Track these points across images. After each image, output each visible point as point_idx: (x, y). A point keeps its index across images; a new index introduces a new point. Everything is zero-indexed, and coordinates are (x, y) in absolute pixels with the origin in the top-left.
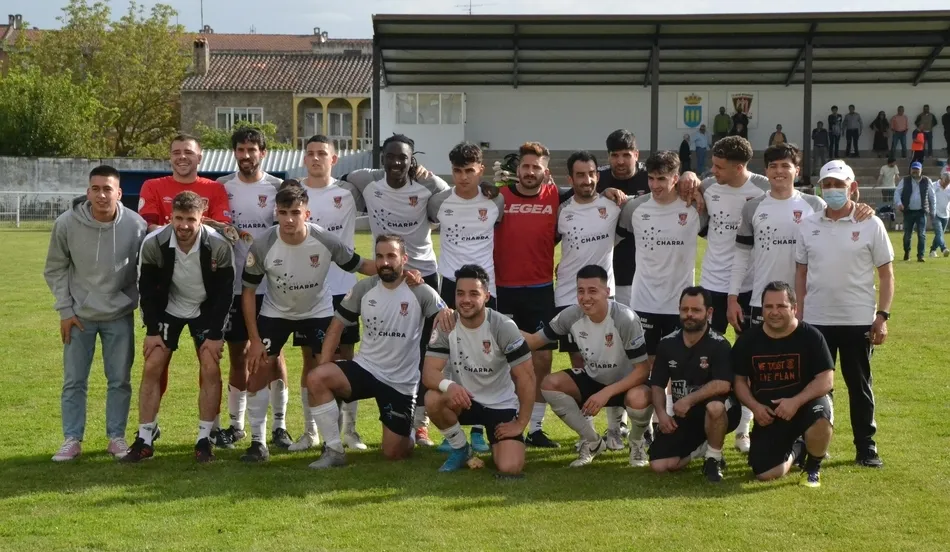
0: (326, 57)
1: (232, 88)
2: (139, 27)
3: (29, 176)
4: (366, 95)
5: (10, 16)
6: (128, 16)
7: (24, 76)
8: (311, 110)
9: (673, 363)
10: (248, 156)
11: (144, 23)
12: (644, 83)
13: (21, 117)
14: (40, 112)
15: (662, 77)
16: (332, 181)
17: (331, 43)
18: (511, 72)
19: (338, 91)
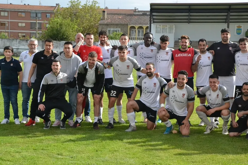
0: (137, 15)
1: (112, 23)
2: (88, 7)
3: (59, 46)
4: (147, 25)
5: (56, 4)
6: (86, 4)
7: (58, 19)
8: (133, 29)
9: (240, 106)
10: (103, 39)
11: (90, 6)
12: (225, 22)
13: (57, 30)
14: (62, 29)
15: (230, 21)
16: (127, 47)
17: (139, 11)
18: (188, 19)
19: (140, 24)
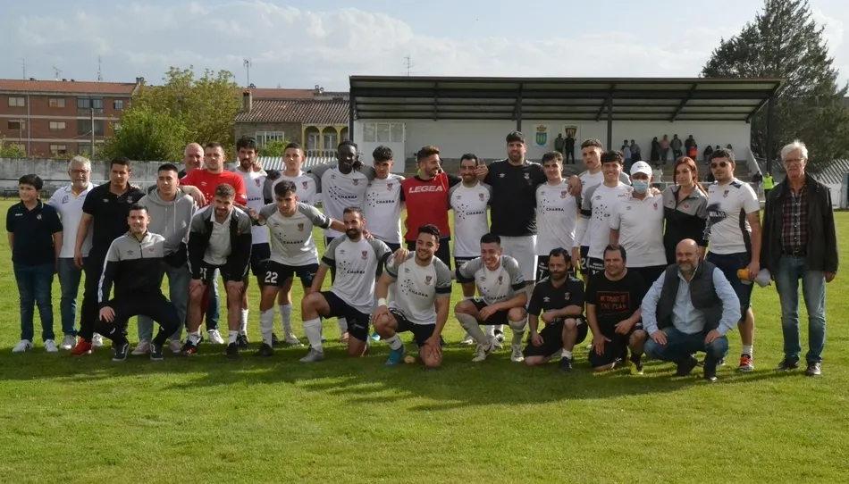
0: (322, 102)
1: (265, 120)
2: (211, 84)
3: (144, 172)
4: (345, 125)
5: (137, 78)
6: (205, 77)
7: (142, 113)
8: (313, 134)
9: (547, 299)
10: (247, 157)
11: (213, 82)
12: (513, 119)
13: (140, 137)
14: (151, 134)
15: (524, 115)
16: (301, 173)
17: (325, 94)
18: (433, 111)
19: (329, 122)
